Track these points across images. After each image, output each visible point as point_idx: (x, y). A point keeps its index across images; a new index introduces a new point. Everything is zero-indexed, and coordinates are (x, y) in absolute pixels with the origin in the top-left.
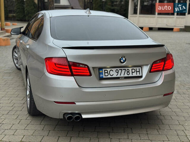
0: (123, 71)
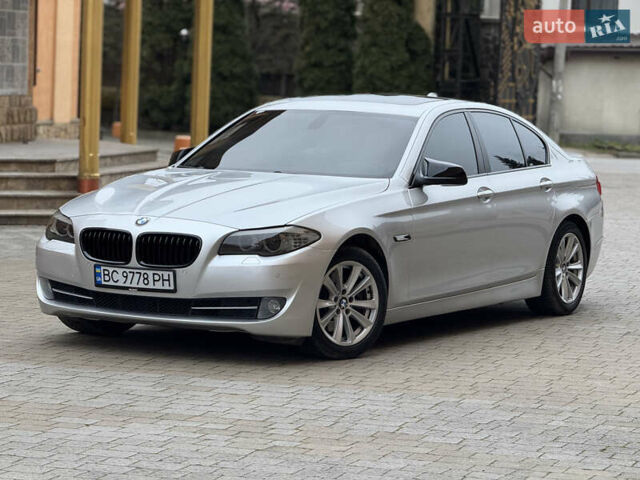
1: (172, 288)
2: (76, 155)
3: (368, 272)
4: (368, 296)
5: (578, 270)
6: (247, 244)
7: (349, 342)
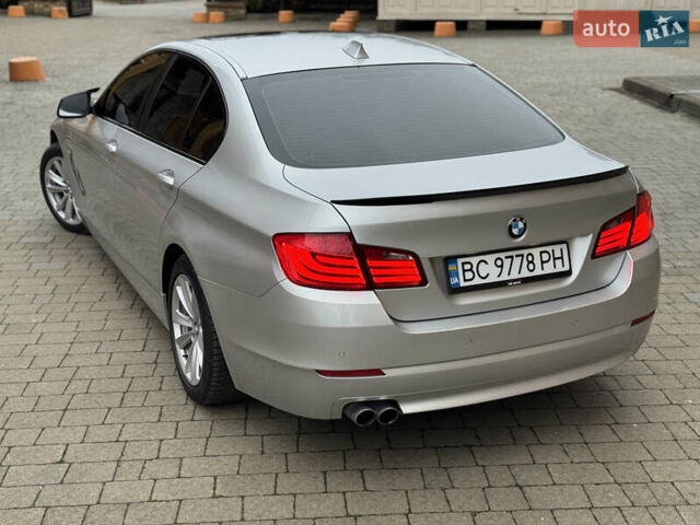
0: (517, 261)
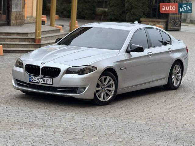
1: (52, 83)
2: (34, 31)
3: (112, 79)
4: (112, 86)
5: (179, 76)
6: (74, 71)
7: (105, 100)
